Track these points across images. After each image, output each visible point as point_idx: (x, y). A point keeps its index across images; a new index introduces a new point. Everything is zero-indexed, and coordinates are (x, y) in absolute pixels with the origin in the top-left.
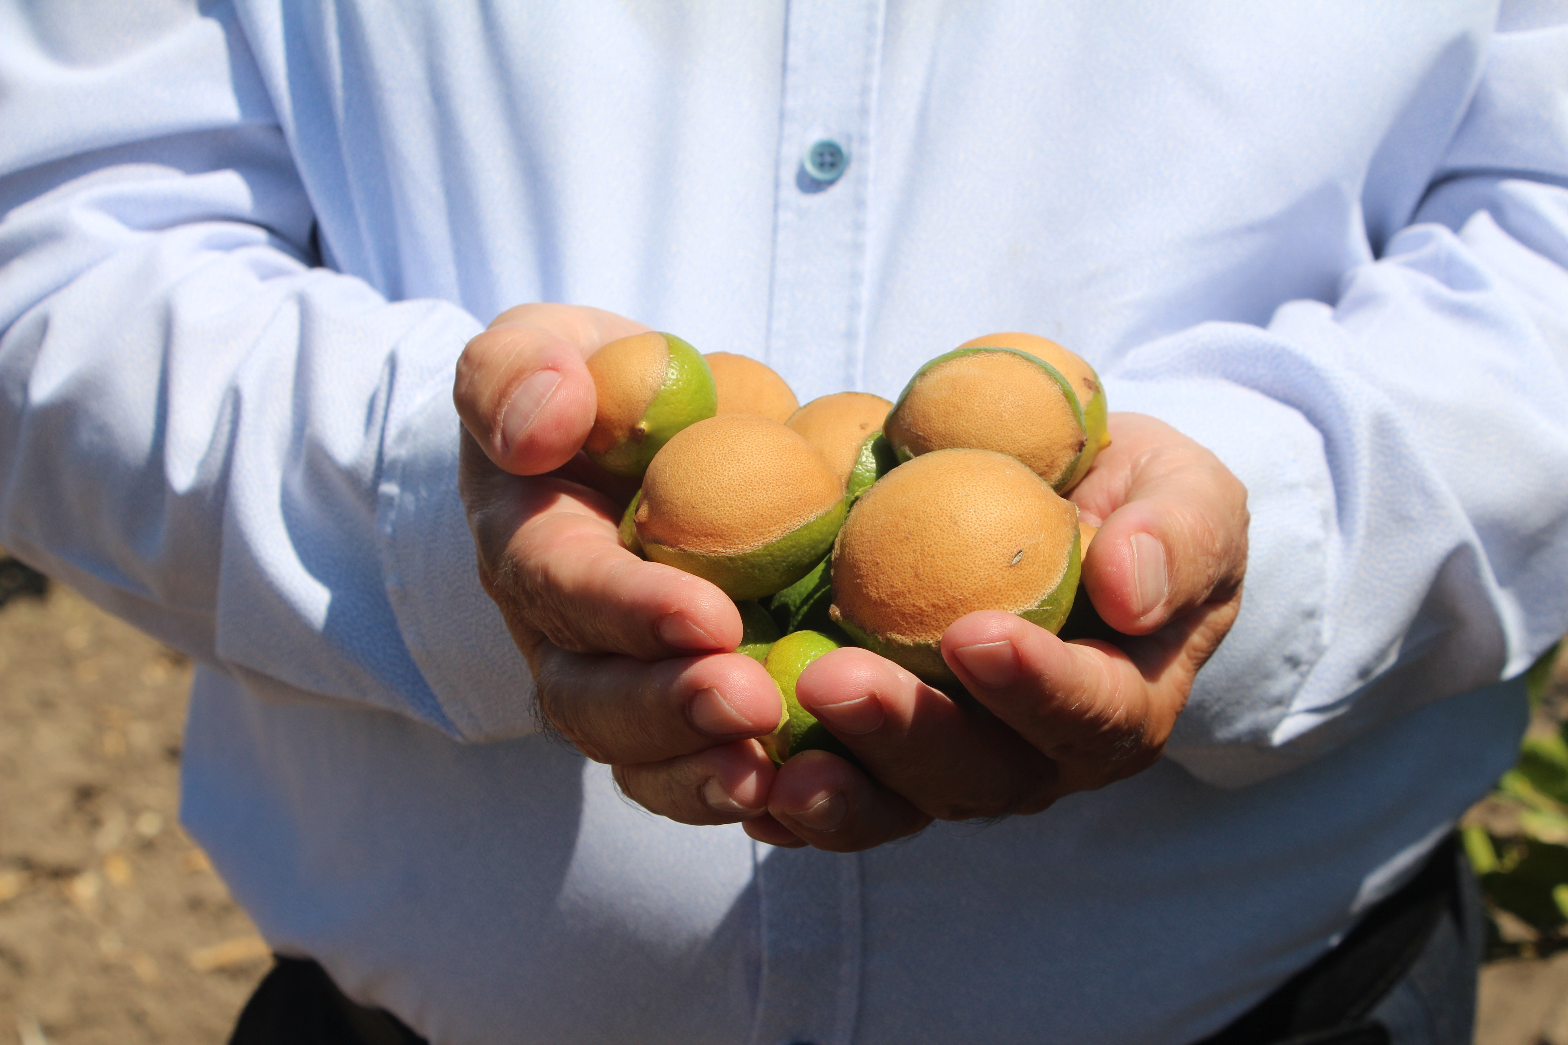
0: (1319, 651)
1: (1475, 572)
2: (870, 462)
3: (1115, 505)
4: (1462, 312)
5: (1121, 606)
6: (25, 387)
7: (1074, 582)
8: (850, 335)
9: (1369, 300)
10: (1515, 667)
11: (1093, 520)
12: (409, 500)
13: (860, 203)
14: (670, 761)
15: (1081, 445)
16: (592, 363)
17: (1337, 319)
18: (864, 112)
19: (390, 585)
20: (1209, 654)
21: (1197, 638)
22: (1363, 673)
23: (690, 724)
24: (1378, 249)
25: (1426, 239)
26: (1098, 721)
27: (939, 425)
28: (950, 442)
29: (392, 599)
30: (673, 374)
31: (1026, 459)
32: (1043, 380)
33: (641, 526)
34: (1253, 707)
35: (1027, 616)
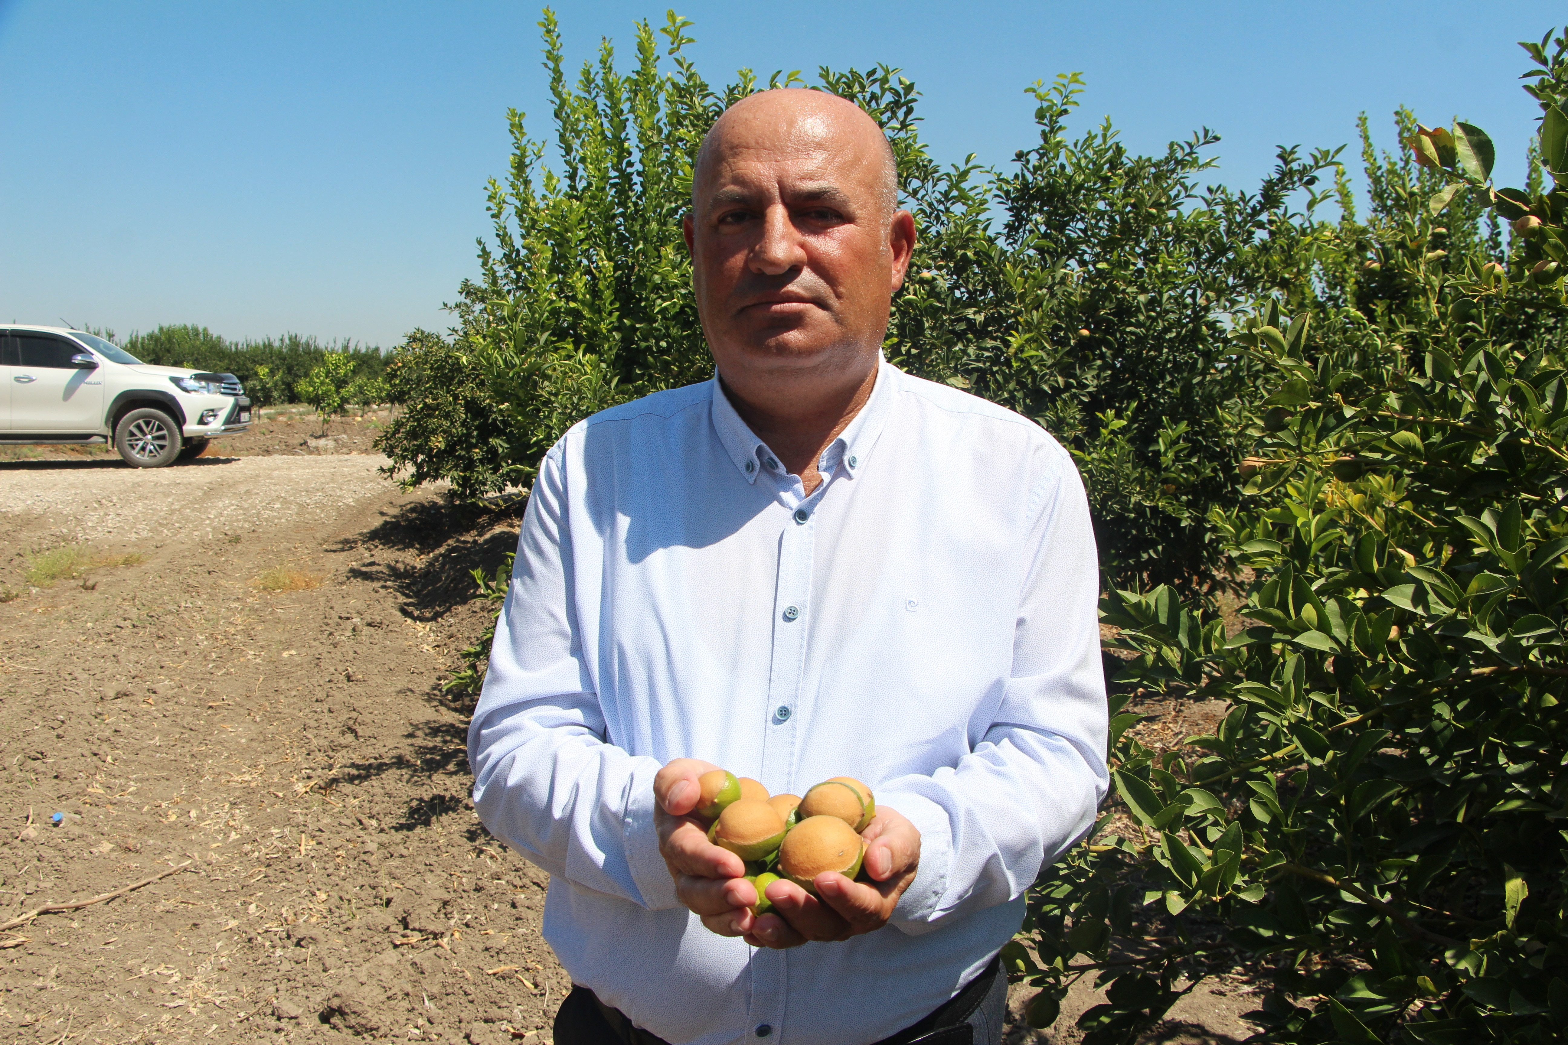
0: (945, 889)
1: (999, 864)
2: (793, 818)
3: (876, 837)
4: (998, 773)
5: (875, 871)
6: (506, 780)
7: (860, 863)
8: (789, 774)
9: (967, 767)
10: (1012, 898)
11: (869, 841)
12: (636, 825)
13: (794, 728)
14: (720, 914)
15: (863, 815)
16: (700, 779)
17: (955, 774)
18: (796, 697)
19: (627, 854)
20: (905, 890)
21: (902, 884)
22: (960, 897)
23: (726, 901)
24: (972, 750)
25: (987, 747)
26: (865, 910)
27: (815, 808)
28: (819, 813)
29: (628, 859)
30: (727, 784)
31: (845, 819)
32: (851, 793)
33: (717, 832)
34: (921, 908)
35: (843, 873)
